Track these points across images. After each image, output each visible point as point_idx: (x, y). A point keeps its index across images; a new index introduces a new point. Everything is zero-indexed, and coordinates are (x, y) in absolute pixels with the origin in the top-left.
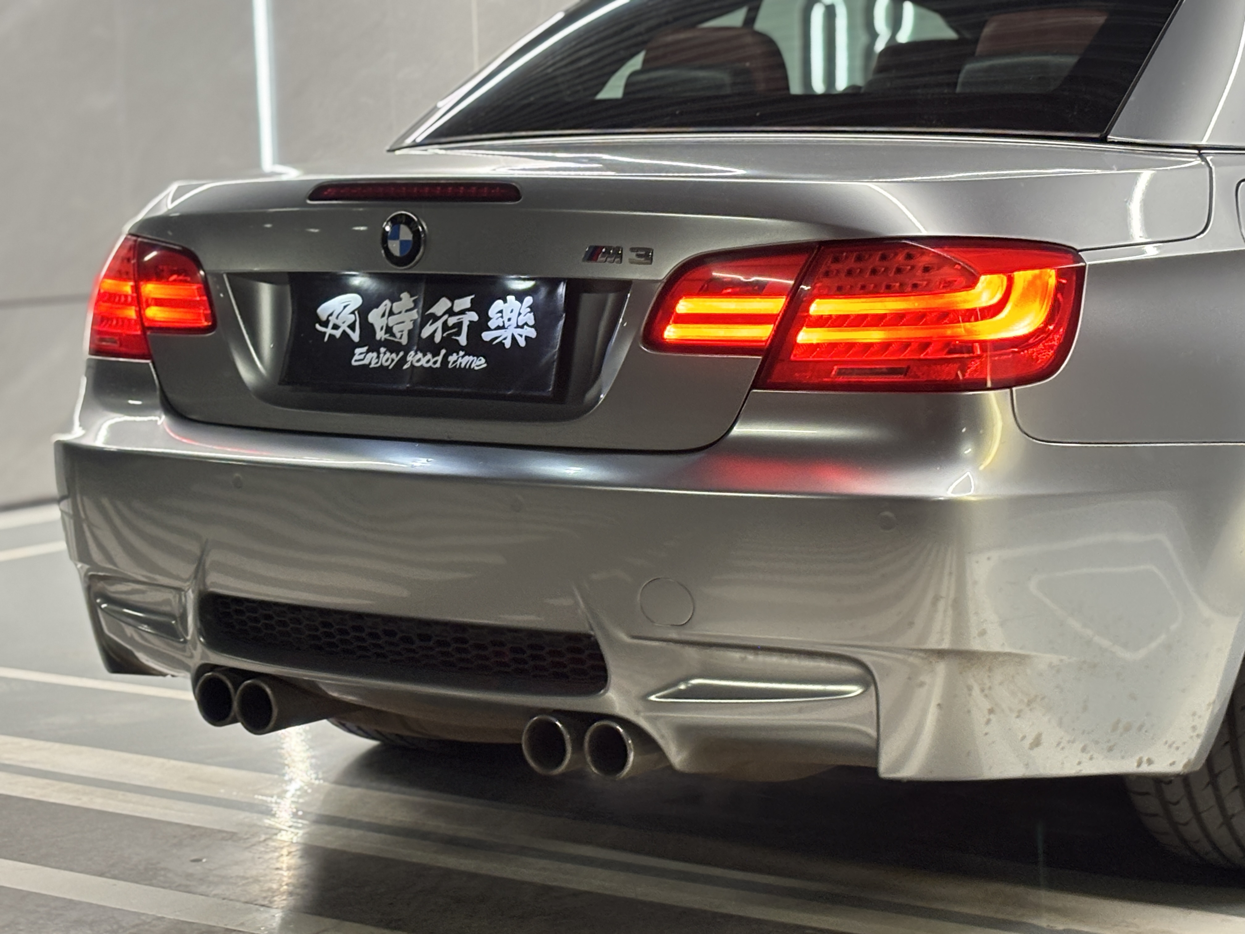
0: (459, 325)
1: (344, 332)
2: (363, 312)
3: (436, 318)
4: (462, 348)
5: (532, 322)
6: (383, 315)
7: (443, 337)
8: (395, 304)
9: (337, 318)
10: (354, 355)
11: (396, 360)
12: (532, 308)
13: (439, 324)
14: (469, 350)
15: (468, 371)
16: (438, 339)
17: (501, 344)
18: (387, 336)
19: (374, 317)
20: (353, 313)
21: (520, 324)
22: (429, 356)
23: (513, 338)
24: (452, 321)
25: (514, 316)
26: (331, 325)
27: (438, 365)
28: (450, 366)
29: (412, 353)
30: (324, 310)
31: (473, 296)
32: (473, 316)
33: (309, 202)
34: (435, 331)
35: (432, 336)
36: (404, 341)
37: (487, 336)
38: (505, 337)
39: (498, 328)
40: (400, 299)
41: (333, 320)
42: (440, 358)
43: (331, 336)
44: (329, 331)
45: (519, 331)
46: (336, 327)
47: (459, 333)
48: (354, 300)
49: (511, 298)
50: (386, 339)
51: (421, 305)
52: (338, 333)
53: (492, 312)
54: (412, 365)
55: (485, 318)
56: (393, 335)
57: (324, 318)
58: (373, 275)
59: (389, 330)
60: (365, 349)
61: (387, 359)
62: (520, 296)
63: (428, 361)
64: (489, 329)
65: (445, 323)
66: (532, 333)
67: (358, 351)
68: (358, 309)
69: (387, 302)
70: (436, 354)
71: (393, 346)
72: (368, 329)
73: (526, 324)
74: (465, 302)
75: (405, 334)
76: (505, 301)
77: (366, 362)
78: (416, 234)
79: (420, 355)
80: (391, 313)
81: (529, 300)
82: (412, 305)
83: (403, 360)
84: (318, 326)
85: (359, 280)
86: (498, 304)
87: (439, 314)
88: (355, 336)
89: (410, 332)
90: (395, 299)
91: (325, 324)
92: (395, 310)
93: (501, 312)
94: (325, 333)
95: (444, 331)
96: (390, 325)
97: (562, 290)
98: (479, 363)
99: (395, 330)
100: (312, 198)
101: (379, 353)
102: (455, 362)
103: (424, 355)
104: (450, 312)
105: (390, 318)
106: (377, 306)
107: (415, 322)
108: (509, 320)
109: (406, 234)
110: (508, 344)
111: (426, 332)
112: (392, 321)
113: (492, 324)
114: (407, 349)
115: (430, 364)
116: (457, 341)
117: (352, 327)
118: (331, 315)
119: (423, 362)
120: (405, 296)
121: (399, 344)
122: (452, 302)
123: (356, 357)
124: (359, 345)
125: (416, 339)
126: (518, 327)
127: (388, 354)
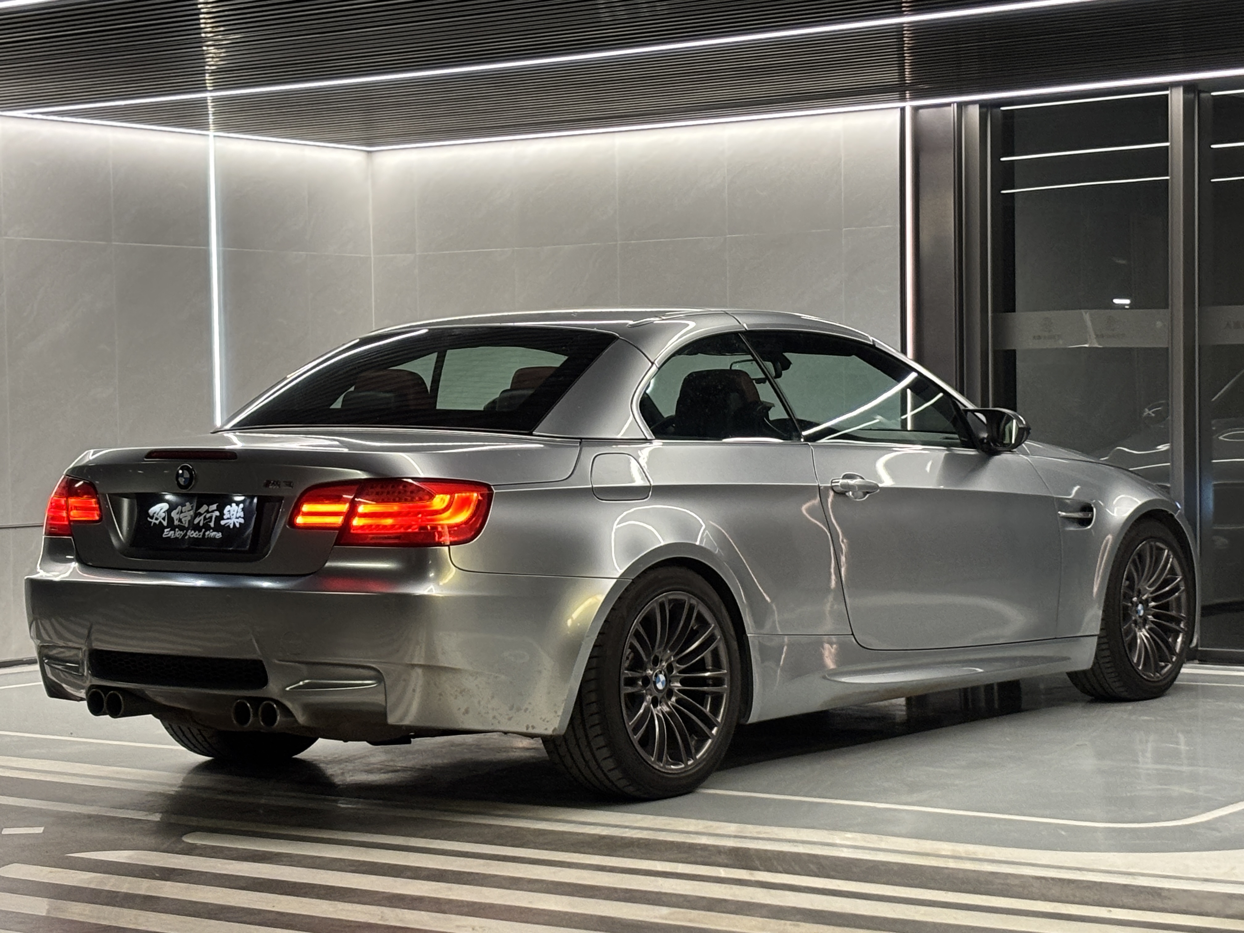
0: (211, 518)
1: (160, 522)
2: (169, 511)
3: (200, 514)
4: (212, 528)
5: (242, 516)
6: (178, 513)
7: (204, 524)
8: (183, 508)
9: (158, 514)
10: (164, 532)
11: (183, 534)
12: (243, 509)
13: (202, 517)
14: (215, 529)
15: (214, 539)
16: (201, 524)
17: (229, 526)
18: (179, 523)
19: (174, 514)
20: (164, 512)
21: (238, 516)
22: (197, 532)
23: (234, 524)
24: (208, 515)
25: (235, 513)
26: (154, 518)
27: (201, 536)
28: (206, 537)
29: (190, 531)
30: (152, 510)
31: (217, 504)
32: (217, 513)
33: (145, 459)
34: (200, 521)
35: (199, 523)
36: (186, 525)
37: (223, 522)
38: (231, 523)
39: (228, 519)
40: (185, 506)
41: (155, 515)
42: (201, 533)
43: (155, 523)
44: (154, 521)
45: (237, 520)
46: (157, 519)
47: (210, 521)
48: (165, 506)
49: (234, 505)
50: (179, 525)
51: (194, 508)
52: (157, 522)
53: (225, 511)
54: (189, 537)
55: (222, 514)
56: (182, 522)
57: (151, 515)
58: (174, 494)
59: (180, 520)
60: (168, 530)
61: (179, 534)
62: (238, 504)
63: (196, 535)
64: (223, 519)
65: (205, 517)
66: (242, 521)
67: (166, 530)
68: (167, 511)
69: (180, 507)
70: (200, 531)
71: (182, 528)
72: (171, 520)
73: (240, 517)
74: (214, 507)
75: (187, 522)
76: (231, 506)
77: (169, 535)
78: (191, 474)
79: (193, 532)
80: (182, 512)
81: (241, 506)
82: (191, 508)
83: (186, 535)
84: (149, 519)
85: (169, 497)
86: (228, 508)
87: (202, 512)
88: (165, 523)
89: (189, 521)
90: (183, 505)
91: (152, 518)
92: (183, 511)
93: (229, 511)
94: (151, 522)
95: (204, 520)
96: (181, 517)
97: (255, 500)
98: (219, 535)
99: (183, 520)
100: (146, 458)
101: (175, 531)
102: (208, 535)
103: (195, 532)
104: (207, 512)
105: (182, 514)
106: (175, 509)
107: (191, 516)
108: (233, 515)
109: (187, 475)
110: (232, 526)
111: (196, 521)
112: (182, 516)
113: (225, 517)
114: (187, 529)
115: (197, 536)
116: (210, 526)
117: (164, 519)
118: (155, 513)
119: (194, 535)
120: (188, 504)
121: (184, 526)
122: (209, 507)
123: (165, 533)
124: (167, 528)
125: (191, 525)
126: (237, 518)
127: (179, 532)
